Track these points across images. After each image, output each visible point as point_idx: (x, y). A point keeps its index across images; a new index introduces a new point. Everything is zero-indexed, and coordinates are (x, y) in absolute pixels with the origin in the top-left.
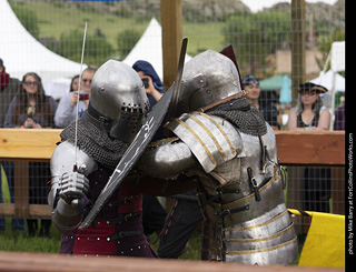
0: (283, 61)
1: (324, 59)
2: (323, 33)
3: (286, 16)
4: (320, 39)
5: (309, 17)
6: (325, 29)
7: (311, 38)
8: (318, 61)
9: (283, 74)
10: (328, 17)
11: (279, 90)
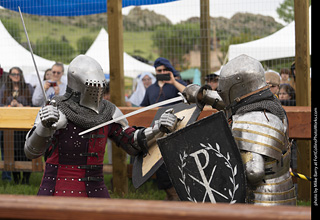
0: (195, 59)
1: (224, 57)
2: (223, 38)
3: (196, 26)
4: (221, 43)
5: (213, 27)
6: (224, 35)
7: (215, 42)
8: (219, 59)
9: (195, 68)
10: (226, 27)
11: (192, 79)
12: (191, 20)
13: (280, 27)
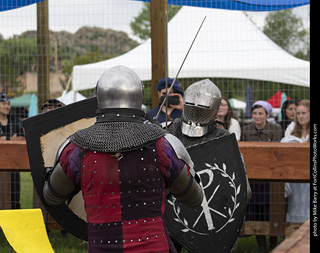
0: (31, 81)
1: (67, 80)
2: (64, 58)
3: (32, 42)
4: (63, 63)
5: (54, 44)
6: (66, 54)
7: (56, 62)
8: (61, 82)
9: (31, 93)
10: (70, 44)
11: (28, 106)
12: (27, 34)
13: (134, 45)
